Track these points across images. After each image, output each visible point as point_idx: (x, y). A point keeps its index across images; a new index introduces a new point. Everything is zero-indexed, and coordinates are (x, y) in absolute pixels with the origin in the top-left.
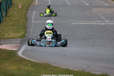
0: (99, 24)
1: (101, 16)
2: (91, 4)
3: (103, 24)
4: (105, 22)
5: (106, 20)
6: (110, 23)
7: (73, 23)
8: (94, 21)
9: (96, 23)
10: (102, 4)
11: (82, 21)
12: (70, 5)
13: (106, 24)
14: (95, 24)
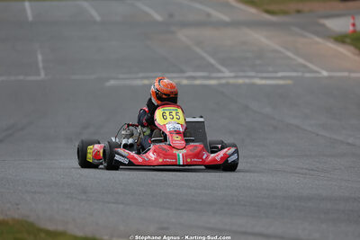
0: (198, 82)
1: (205, 55)
2: (171, 16)
3: (213, 82)
4: (220, 75)
5: (223, 69)
6: (236, 77)
7: (112, 82)
8: (182, 71)
9: (188, 78)
10: (209, 15)
11: (141, 75)
12: (98, 18)
13: (223, 81)
14: (185, 82)
